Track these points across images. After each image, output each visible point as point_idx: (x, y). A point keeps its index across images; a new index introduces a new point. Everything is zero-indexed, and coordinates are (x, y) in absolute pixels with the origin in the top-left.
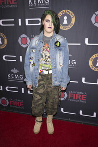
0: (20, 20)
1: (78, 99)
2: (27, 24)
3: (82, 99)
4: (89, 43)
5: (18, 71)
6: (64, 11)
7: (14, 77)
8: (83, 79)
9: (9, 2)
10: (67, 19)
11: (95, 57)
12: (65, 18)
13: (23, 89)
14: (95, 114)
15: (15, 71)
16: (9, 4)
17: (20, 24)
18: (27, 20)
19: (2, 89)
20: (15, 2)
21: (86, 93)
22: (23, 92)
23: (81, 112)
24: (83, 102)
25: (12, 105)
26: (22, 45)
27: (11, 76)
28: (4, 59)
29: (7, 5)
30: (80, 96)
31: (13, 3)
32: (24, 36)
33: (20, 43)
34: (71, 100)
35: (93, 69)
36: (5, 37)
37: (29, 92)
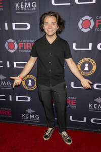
1: (68, 104)
2: (14, 28)
3: (72, 104)
4: (76, 48)
5: (5, 77)
7: (1, 84)
8: (72, 83)
11: (83, 62)
13: (10, 96)
14: (85, 119)
15: (1, 77)
18: (14, 24)
21: (75, 98)
24: (73, 107)
26: (9, 50)
30: (70, 101)
32: (11, 40)
33: (7, 48)
37: (17, 100)
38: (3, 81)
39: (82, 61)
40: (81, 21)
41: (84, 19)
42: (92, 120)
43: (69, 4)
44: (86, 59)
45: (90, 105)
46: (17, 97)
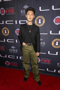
0: (16, 21)
1: (46, 62)
2: (20, 23)
3: (48, 62)
4: (52, 33)
6: (39, 16)
7: (13, 50)
9: (11, 12)
10: (41, 21)
12: (40, 20)
13: (17, 57)
14: (55, 70)
15: (13, 47)
16: (11, 13)
17: (16, 23)
18: (20, 21)
19: (6, 57)
20: (14, 12)
22: (17, 58)
23: (47, 69)
24: (49, 64)
25: (12, 65)
27: (11, 50)
28: (8, 41)
29: (9, 13)
30: (47, 61)
31: (13, 12)
33: (16, 33)
34: (42, 63)
35: (54, 47)
36: (8, 30)
37: (20, 59)
38: (14, 49)
39: (55, 40)
40: (55, 19)
41: (56, 18)
42: (59, 71)
43: (49, 10)
44: (57, 39)
45: (58, 64)
46: (20, 57)
